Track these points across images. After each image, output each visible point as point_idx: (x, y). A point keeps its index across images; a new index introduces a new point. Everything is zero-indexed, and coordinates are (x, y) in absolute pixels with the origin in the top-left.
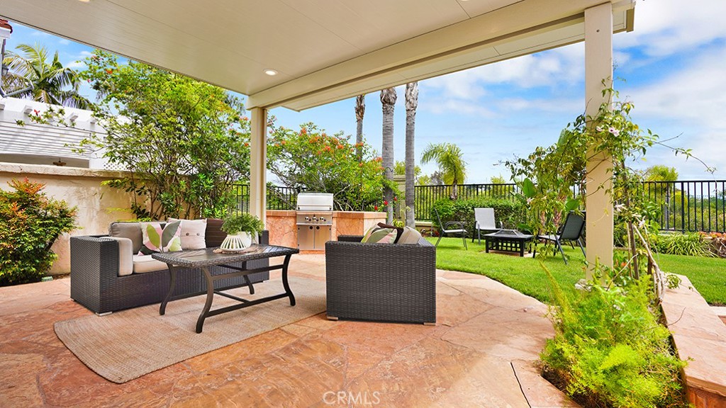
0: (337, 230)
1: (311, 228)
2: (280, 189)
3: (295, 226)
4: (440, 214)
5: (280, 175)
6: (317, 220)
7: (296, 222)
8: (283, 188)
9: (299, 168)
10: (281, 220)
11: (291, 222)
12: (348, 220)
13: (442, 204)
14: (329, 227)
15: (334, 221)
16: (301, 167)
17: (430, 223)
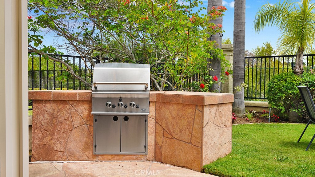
0: (156, 122)
1: (116, 118)
2: (71, 59)
3: (90, 115)
4: (282, 92)
5: (70, 38)
6: (125, 107)
7: (90, 110)
8: (74, 57)
9: (99, 31)
10: (68, 106)
11: (83, 109)
12: (175, 106)
13: (285, 80)
14: (145, 118)
15: (152, 108)
16: (101, 29)
17: (266, 103)
